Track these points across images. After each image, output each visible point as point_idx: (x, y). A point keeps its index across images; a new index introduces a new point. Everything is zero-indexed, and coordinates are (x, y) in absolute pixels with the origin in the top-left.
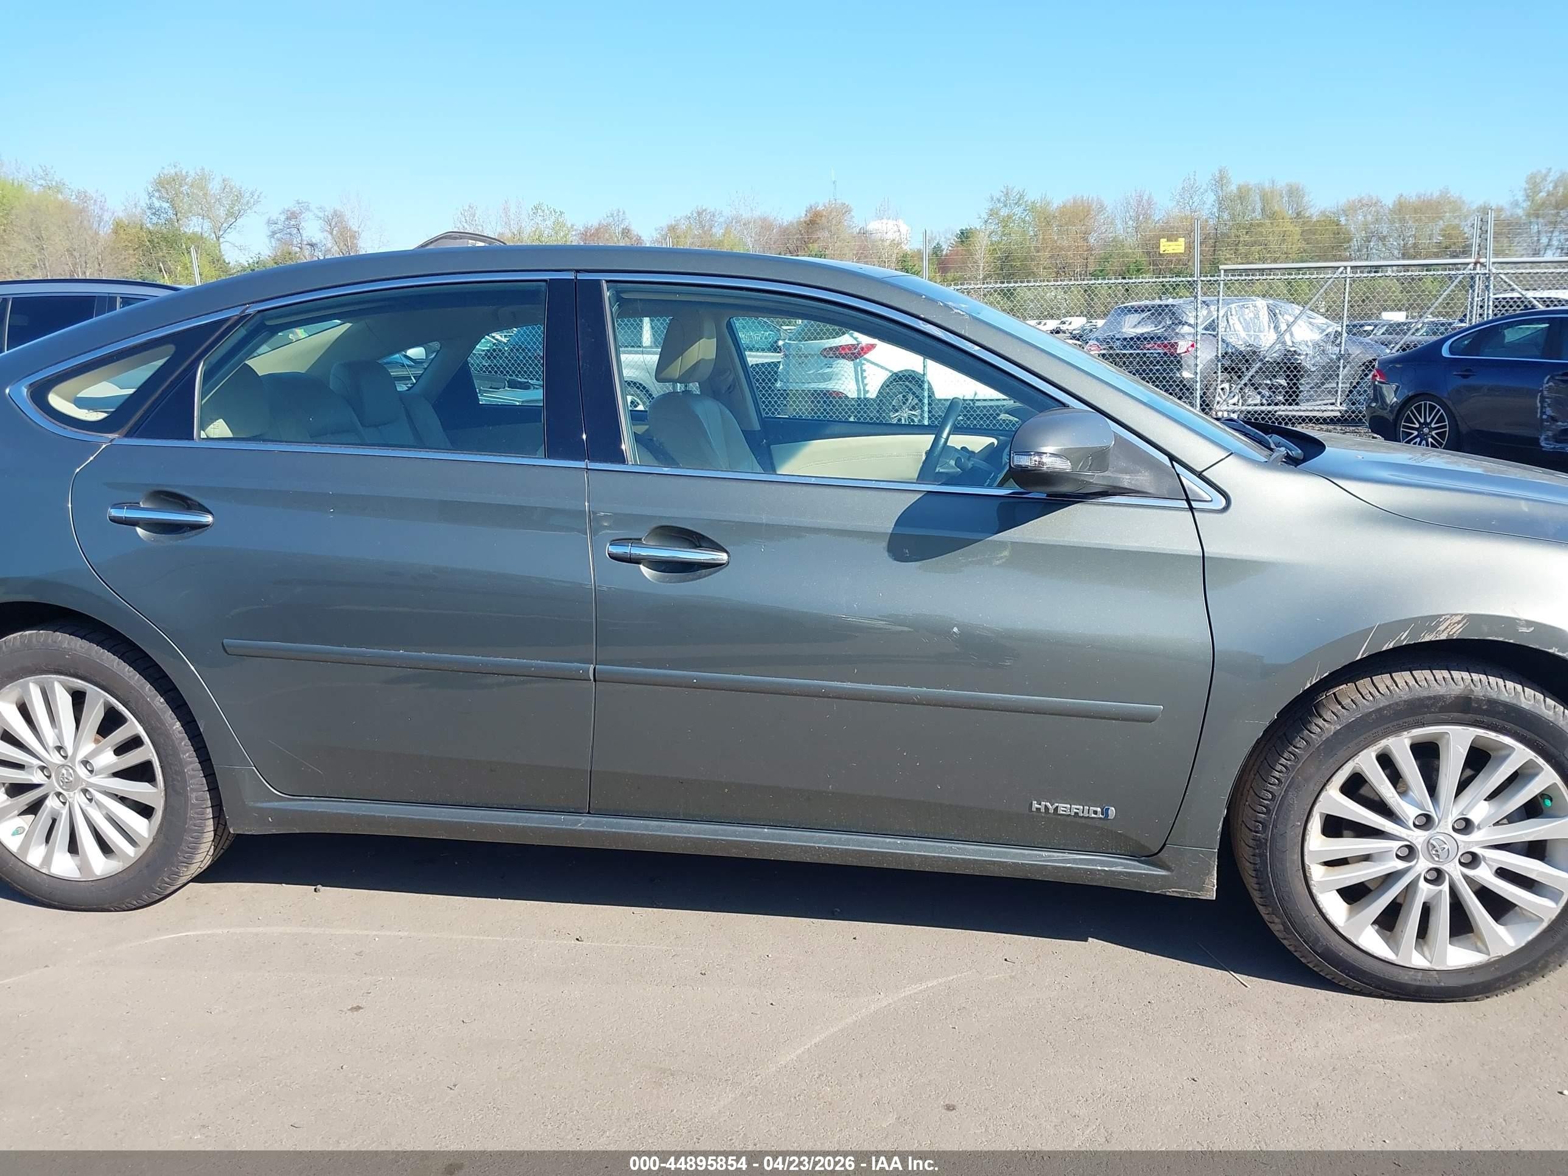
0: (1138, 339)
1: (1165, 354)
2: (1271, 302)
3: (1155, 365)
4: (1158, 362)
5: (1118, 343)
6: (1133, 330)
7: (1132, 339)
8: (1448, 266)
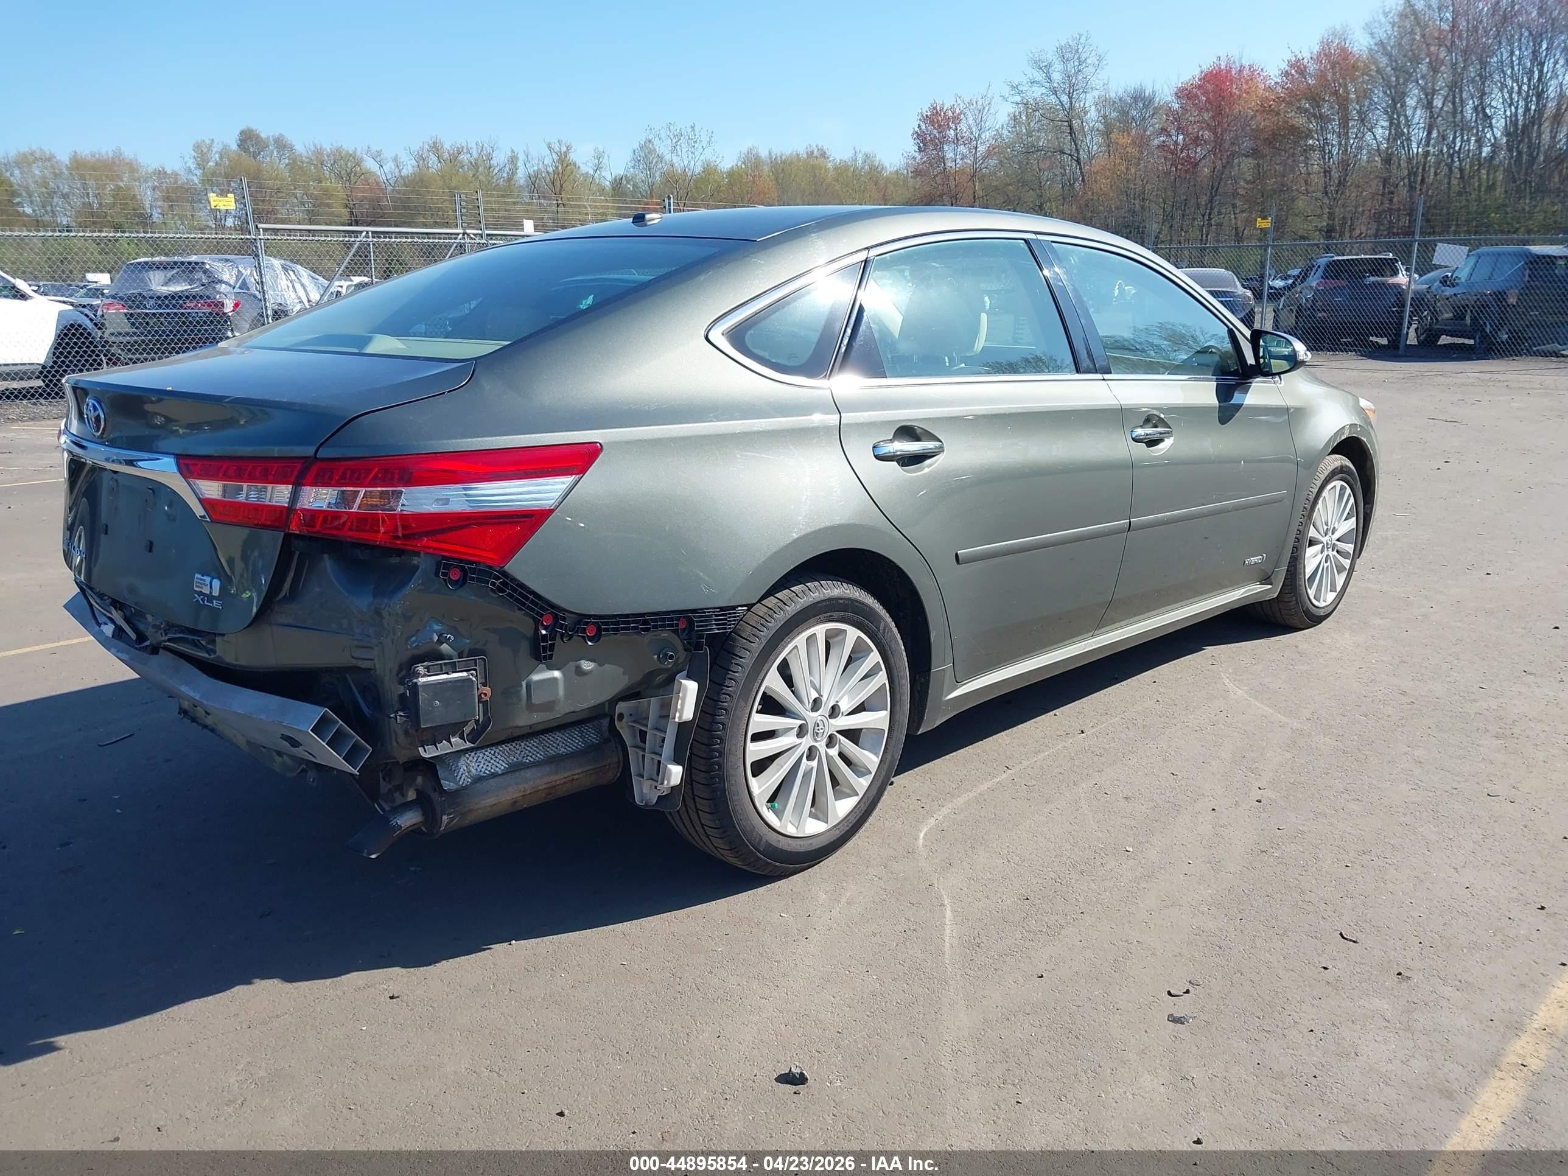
0: (173, 297)
1: (210, 314)
2: (283, 262)
3: (202, 326)
4: (205, 322)
5: (152, 302)
6: (164, 288)
7: (166, 297)
8: (443, 236)
